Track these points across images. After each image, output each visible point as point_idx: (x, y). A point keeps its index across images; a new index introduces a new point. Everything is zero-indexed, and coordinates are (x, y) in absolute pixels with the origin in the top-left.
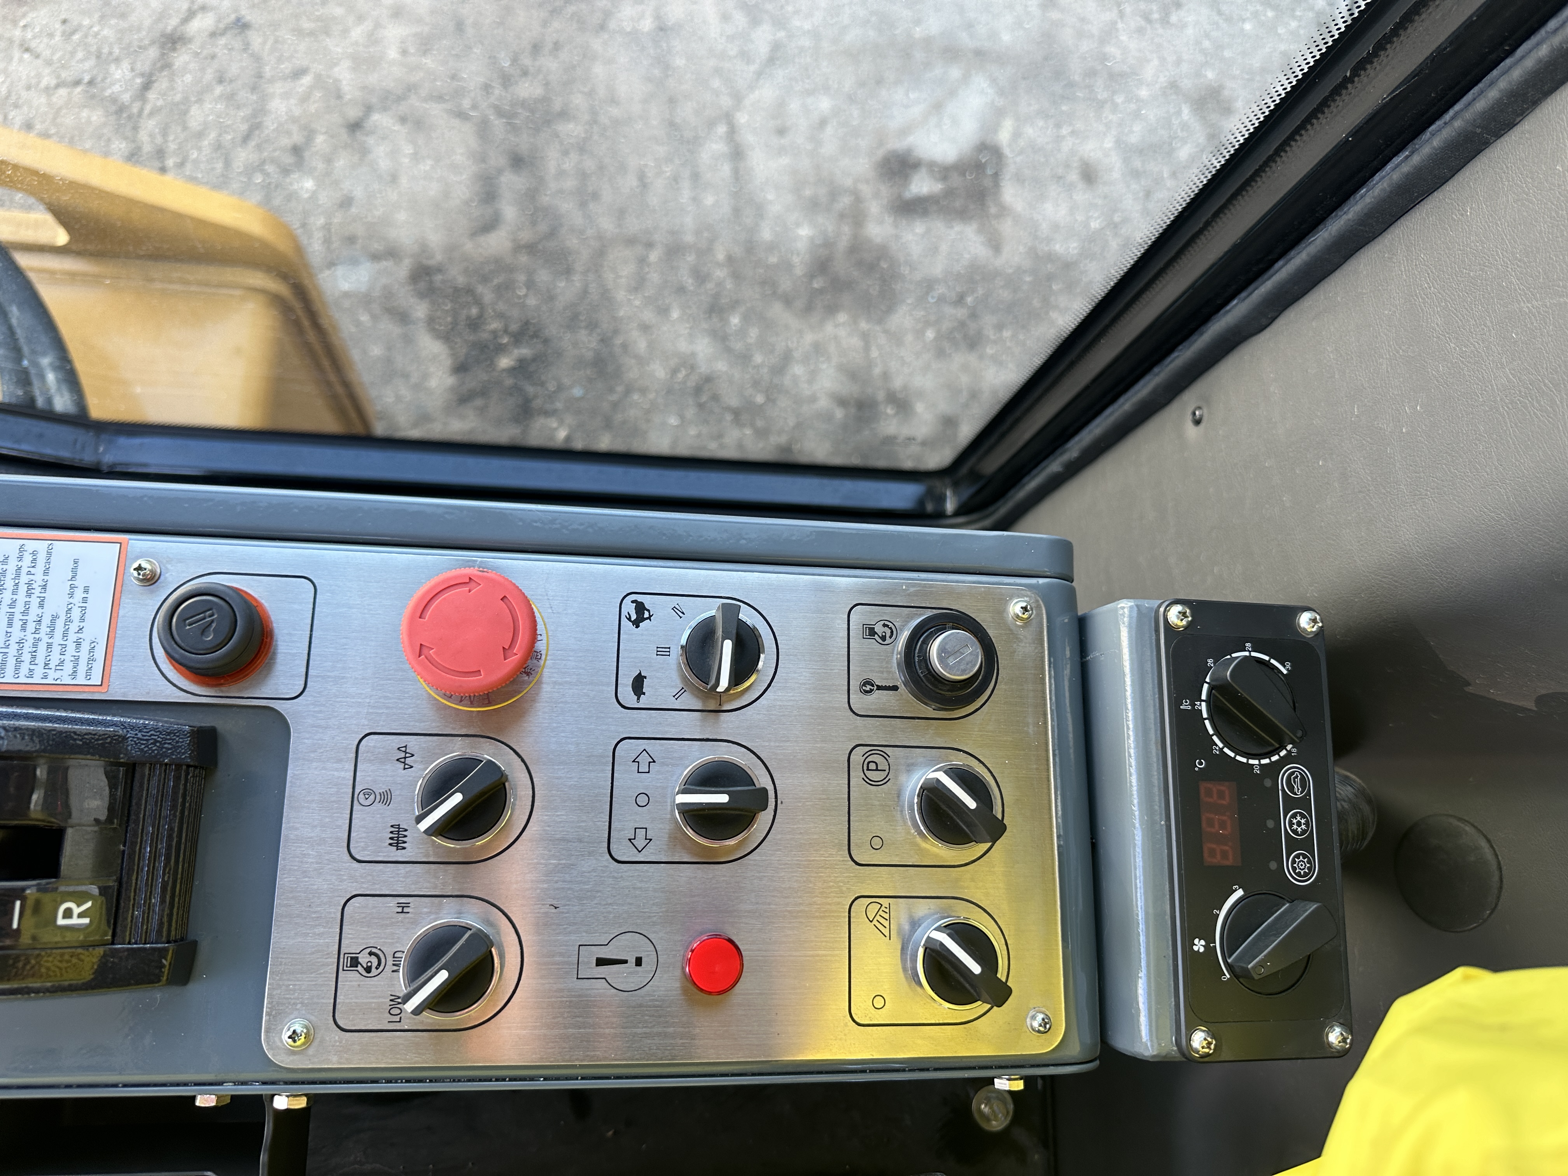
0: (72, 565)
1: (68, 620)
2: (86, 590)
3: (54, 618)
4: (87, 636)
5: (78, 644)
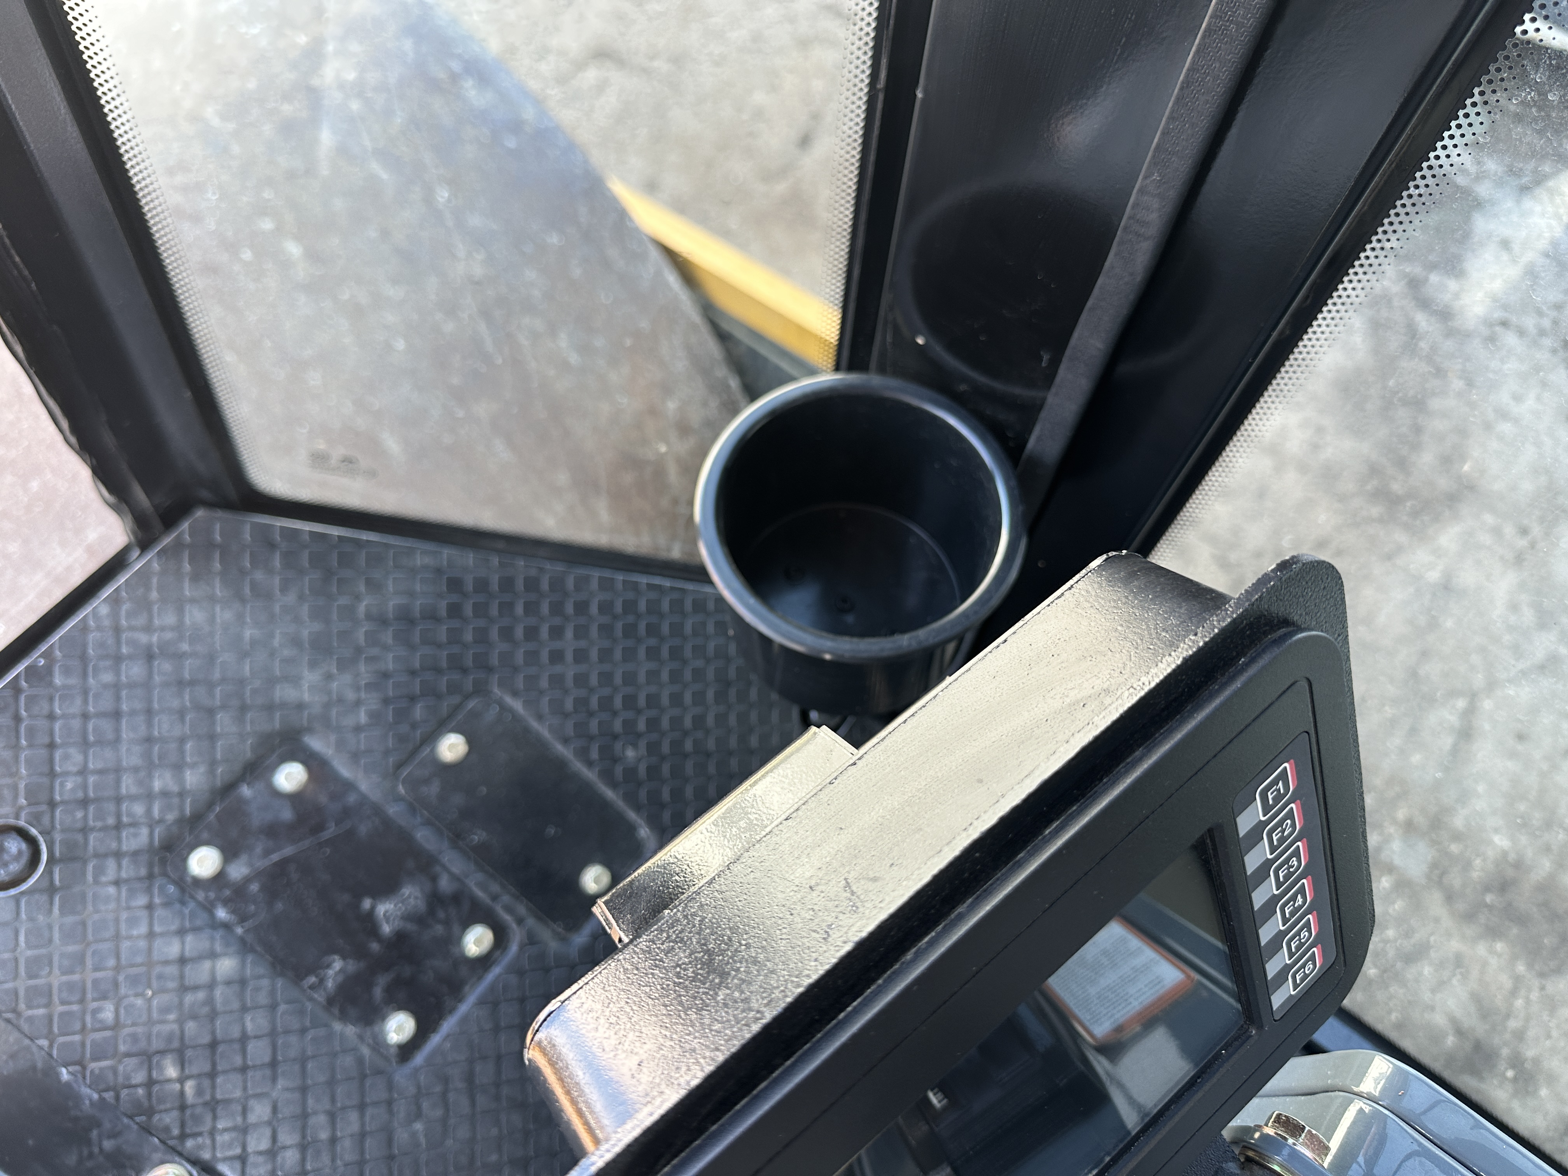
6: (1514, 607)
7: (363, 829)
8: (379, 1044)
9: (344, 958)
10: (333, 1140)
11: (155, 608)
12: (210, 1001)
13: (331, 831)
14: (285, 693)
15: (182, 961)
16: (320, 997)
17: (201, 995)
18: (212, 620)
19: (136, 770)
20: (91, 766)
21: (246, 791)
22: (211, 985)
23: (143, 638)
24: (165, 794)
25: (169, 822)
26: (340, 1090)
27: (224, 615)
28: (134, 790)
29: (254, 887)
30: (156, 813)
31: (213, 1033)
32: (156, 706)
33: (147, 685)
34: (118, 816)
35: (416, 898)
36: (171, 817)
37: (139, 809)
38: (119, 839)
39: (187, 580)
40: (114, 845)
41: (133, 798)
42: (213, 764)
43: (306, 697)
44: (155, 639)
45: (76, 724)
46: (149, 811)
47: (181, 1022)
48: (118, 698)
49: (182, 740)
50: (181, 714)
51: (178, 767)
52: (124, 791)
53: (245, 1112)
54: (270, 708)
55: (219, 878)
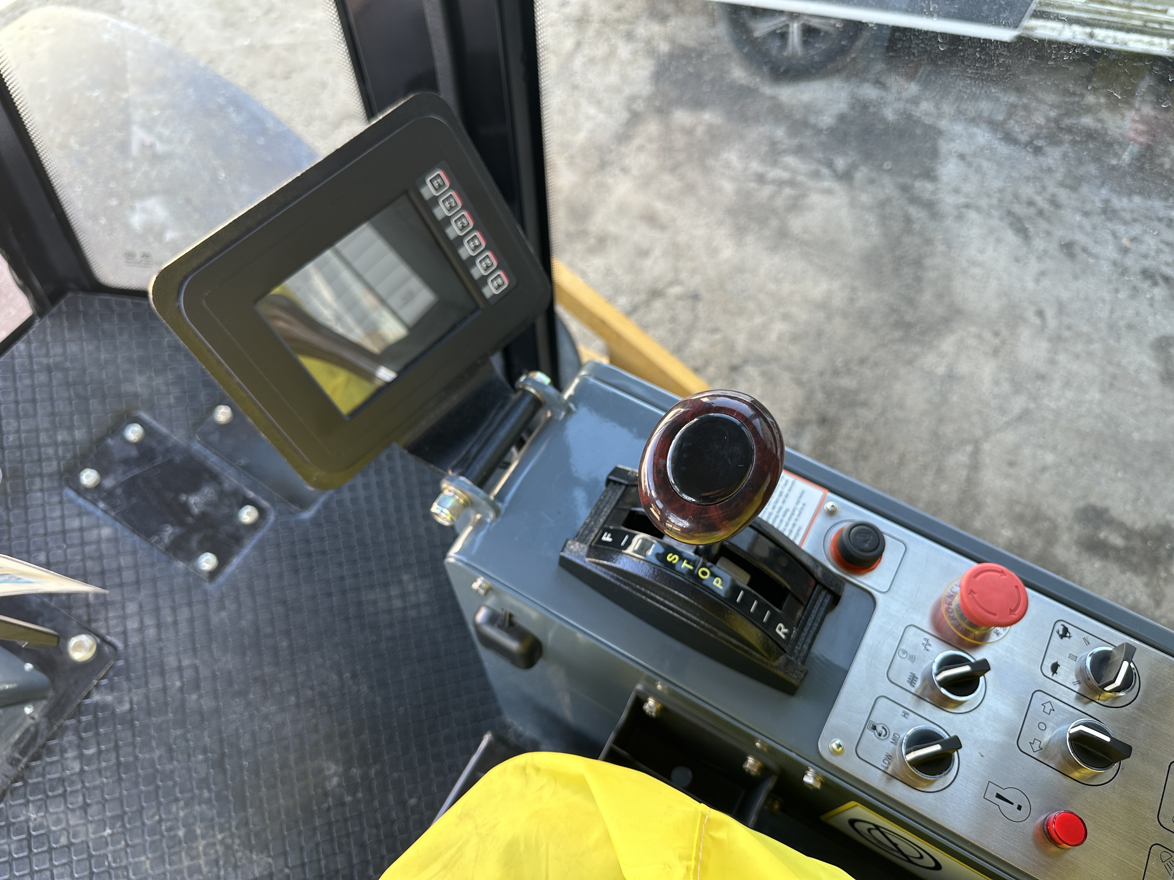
0: (800, 492)
1: (793, 514)
2: (804, 505)
3: (787, 510)
4: (799, 524)
5: (794, 525)
6: (996, 382)
7: (178, 459)
8: (198, 571)
9: (173, 525)
10: (175, 623)
11: (50, 344)
12: (99, 550)
13: (159, 460)
14: (126, 388)
15: (81, 529)
16: (161, 547)
17: (93, 547)
18: (82, 350)
19: (47, 430)
20: (22, 428)
21: (110, 442)
22: (99, 541)
23: (45, 361)
24: (64, 443)
25: (68, 458)
26: (177, 597)
27: (89, 347)
28: (47, 441)
29: (119, 491)
30: (60, 452)
31: (102, 566)
32: (55, 396)
33: (50, 384)
34: (40, 454)
35: (212, 493)
36: (69, 456)
37: (50, 451)
38: (41, 467)
39: (66, 329)
40: (39, 470)
41: (46, 445)
42: (89, 427)
43: (139, 390)
44: (51, 361)
45: (12, 406)
46: (56, 453)
47: (83, 560)
48: (34, 392)
49: (72, 414)
50: (70, 400)
51: (71, 428)
52: (41, 441)
53: (123, 608)
54: (119, 396)
55: (98, 487)
